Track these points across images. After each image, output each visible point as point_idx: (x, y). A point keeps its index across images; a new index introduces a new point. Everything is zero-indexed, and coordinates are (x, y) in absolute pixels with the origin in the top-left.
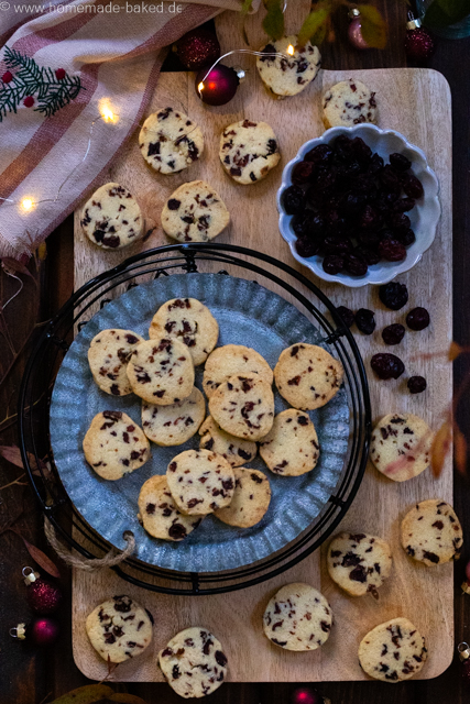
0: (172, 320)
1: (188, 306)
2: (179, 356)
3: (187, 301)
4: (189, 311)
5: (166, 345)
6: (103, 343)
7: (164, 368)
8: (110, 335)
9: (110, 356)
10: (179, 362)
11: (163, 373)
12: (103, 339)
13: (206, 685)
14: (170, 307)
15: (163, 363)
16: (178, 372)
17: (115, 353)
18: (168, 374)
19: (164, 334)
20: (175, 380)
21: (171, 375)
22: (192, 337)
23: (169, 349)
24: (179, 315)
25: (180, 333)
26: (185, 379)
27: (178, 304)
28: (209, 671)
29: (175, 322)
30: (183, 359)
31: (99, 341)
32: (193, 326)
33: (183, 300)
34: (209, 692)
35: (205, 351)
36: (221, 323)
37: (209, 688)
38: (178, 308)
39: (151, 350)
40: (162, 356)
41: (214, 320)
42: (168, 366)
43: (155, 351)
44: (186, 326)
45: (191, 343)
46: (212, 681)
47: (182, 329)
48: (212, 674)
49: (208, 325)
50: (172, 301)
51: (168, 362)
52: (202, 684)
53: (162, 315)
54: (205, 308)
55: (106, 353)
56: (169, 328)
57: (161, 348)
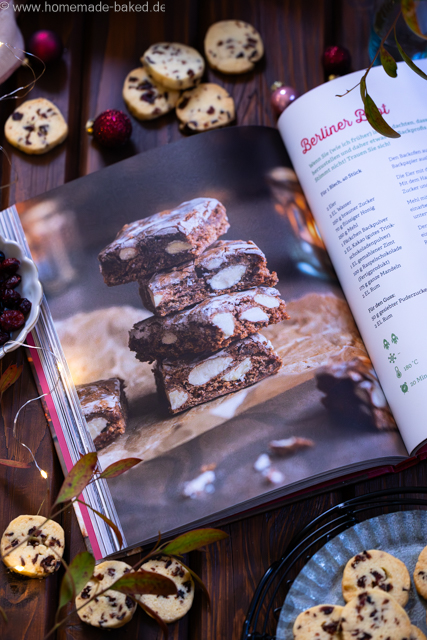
0: (360, 576)
1: (369, 557)
2: (382, 601)
3: (365, 553)
4: (372, 560)
5: (365, 599)
6: (305, 627)
7: (376, 619)
8: (307, 617)
9: (317, 634)
10: (385, 606)
11: (377, 623)
12: (303, 623)
13: (106, 617)
14: (353, 566)
15: (372, 615)
16: (389, 614)
17: (320, 630)
18: (383, 622)
19: (360, 591)
20: (391, 623)
21: (385, 621)
22: (387, 582)
23: (369, 600)
24: (365, 568)
25: (374, 584)
26: (399, 617)
27: (359, 559)
28: (114, 605)
29: (364, 577)
30: (386, 601)
31: (300, 627)
32: (382, 573)
33: (361, 554)
34: (104, 624)
35: (404, 590)
36: (404, 559)
37: (106, 621)
38: (361, 563)
39: (355, 610)
40: (367, 610)
41: (397, 560)
42: (378, 615)
43: (359, 609)
44: (375, 574)
45: (389, 588)
46: (112, 616)
47: (373, 579)
48: (115, 610)
49: (396, 566)
50: (352, 560)
51: (375, 611)
52: (103, 615)
53: (350, 576)
54: (385, 553)
55: (312, 634)
56: (361, 583)
57: (362, 603)
